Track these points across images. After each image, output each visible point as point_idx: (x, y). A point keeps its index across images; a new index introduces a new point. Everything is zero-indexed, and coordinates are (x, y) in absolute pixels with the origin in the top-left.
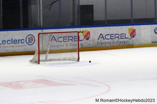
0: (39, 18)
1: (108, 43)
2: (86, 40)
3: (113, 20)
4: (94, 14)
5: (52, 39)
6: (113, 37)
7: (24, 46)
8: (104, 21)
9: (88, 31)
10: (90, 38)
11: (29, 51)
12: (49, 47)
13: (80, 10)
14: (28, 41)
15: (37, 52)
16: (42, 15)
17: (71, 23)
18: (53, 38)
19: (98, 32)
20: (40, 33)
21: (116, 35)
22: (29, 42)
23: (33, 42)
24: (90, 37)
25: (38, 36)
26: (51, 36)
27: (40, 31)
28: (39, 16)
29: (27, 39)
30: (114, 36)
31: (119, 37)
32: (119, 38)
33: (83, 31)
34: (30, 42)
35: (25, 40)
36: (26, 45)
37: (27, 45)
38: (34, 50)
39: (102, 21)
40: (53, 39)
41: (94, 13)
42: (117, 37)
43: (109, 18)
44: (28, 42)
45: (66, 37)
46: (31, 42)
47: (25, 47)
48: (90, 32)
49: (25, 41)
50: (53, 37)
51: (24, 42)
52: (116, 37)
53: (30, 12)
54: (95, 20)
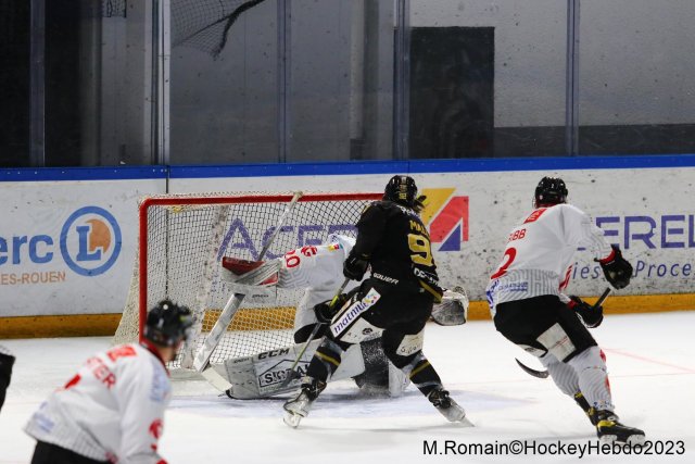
0: (148, 106)
1: (578, 275)
2: (442, 249)
3: (615, 128)
4: (498, 85)
5: (227, 239)
6: (614, 233)
7: (50, 277)
8: (560, 130)
9: (454, 195)
10: (466, 239)
11: (78, 310)
12: (208, 290)
13: (407, 58)
14: (73, 251)
15: (131, 320)
16: (167, 85)
17: (353, 141)
18: (233, 229)
19: (519, 201)
20: (150, 202)
21: (632, 224)
22: (83, 256)
23: (105, 257)
24: (470, 233)
25: (137, 215)
26: (222, 218)
27: (151, 188)
28: (148, 93)
29: (68, 234)
30: (620, 227)
31: (651, 234)
32: (652, 240)
33: (426, 190)
34: (89, 253)
35: (56, 239)
36: (62, 276)
37: (70, 272)
38: (112, 308)
39: (547, 129)
40: (237, 235)
41: (496, 79)
42: (636, 237)
43: (593, 114)
44: (77, 252)
45: (318, 228)
46: (97, 256)
47: (57, 285)
48: (466, 200)
49: (55, 248)
50: (238, 224)
51: (49, 257)
52: (631, 234)
53: (94, 63)
54: (505, 125)
